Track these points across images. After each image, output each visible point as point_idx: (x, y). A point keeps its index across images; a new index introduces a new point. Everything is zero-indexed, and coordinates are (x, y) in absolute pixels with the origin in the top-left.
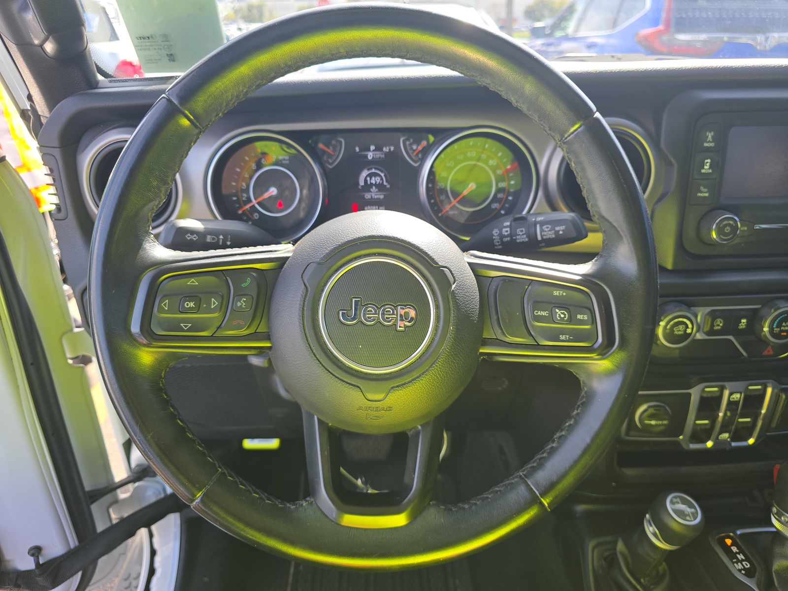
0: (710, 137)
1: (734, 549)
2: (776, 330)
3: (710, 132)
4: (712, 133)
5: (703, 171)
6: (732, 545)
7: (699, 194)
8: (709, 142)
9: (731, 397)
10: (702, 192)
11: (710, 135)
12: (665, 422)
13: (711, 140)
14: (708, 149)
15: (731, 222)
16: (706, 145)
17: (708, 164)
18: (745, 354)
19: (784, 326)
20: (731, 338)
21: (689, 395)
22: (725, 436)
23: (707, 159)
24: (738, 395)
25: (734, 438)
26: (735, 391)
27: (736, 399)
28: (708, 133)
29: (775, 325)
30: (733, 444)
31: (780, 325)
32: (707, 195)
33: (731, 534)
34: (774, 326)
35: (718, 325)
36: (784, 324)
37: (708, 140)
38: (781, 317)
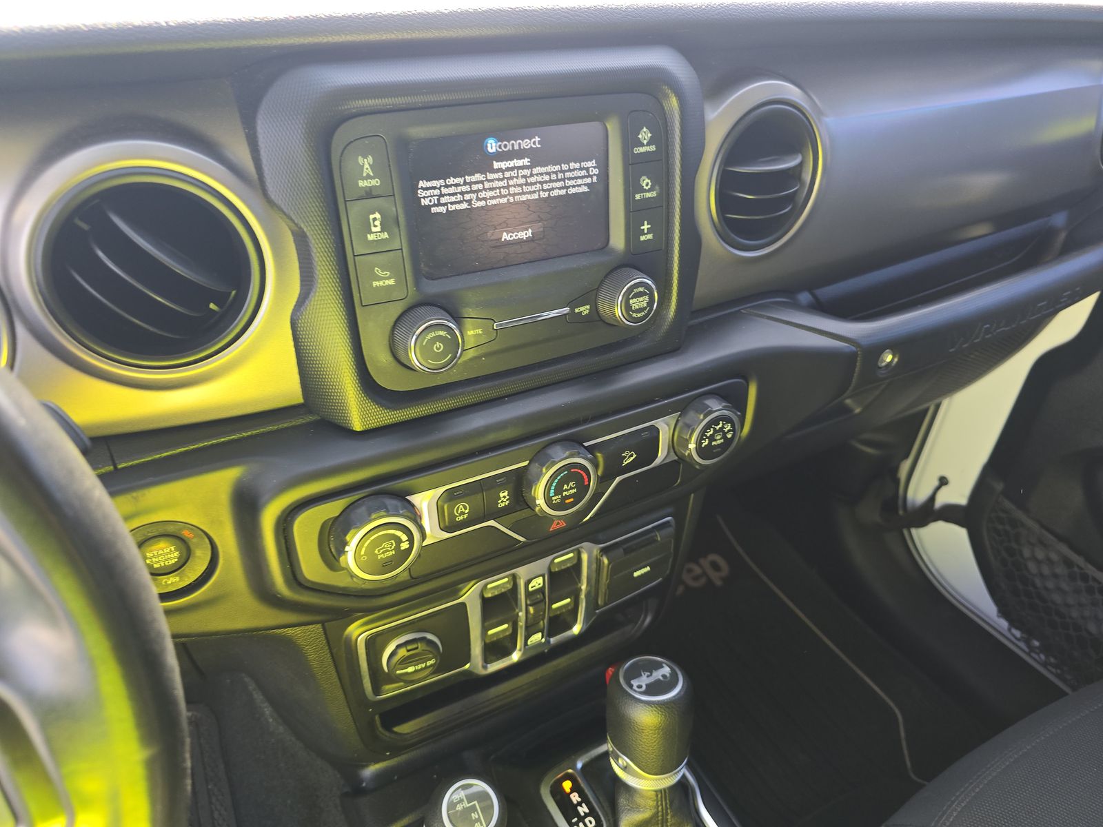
0: (367, 166)
1: (575, 798)
2: (556, 499)
3: (365, 157)
4: (370, 159)
5: (371, 237)
6: (573, 790)
7: (375, 284)
8: (368, 177)
9: (530, 586)
10: (380, 279)
11: (366, 163)
12: (432, 662)
13: (371, 174)
14: (369, 194)
15: (442, 333)
16: (362, 184)
17: (377, 223)
18: (521, 539)
19: (567, 490)
20: (492, 523)
21: (463, 605)
22: (537, 638)
23: (374, 213)
24: (540, 580)
25: (551, 634)
26: (533, 577)
27: (537, 587)
28: (360, 160)
29: (552, 491)
30: (553, 640)
31: (559, 490)
32: (391, 282)
33: (570, 771)
34: (551, 495)
35: (462, 513)
36: (565, 487)
37: (365, 175)
38: (559, 478)
